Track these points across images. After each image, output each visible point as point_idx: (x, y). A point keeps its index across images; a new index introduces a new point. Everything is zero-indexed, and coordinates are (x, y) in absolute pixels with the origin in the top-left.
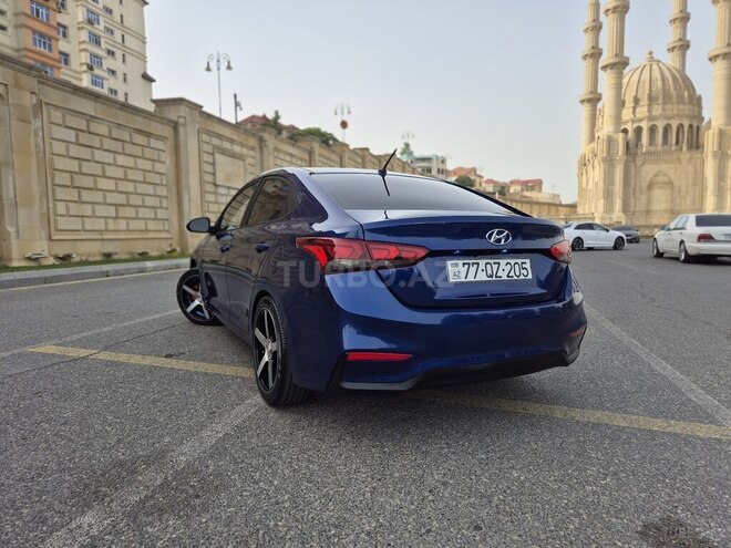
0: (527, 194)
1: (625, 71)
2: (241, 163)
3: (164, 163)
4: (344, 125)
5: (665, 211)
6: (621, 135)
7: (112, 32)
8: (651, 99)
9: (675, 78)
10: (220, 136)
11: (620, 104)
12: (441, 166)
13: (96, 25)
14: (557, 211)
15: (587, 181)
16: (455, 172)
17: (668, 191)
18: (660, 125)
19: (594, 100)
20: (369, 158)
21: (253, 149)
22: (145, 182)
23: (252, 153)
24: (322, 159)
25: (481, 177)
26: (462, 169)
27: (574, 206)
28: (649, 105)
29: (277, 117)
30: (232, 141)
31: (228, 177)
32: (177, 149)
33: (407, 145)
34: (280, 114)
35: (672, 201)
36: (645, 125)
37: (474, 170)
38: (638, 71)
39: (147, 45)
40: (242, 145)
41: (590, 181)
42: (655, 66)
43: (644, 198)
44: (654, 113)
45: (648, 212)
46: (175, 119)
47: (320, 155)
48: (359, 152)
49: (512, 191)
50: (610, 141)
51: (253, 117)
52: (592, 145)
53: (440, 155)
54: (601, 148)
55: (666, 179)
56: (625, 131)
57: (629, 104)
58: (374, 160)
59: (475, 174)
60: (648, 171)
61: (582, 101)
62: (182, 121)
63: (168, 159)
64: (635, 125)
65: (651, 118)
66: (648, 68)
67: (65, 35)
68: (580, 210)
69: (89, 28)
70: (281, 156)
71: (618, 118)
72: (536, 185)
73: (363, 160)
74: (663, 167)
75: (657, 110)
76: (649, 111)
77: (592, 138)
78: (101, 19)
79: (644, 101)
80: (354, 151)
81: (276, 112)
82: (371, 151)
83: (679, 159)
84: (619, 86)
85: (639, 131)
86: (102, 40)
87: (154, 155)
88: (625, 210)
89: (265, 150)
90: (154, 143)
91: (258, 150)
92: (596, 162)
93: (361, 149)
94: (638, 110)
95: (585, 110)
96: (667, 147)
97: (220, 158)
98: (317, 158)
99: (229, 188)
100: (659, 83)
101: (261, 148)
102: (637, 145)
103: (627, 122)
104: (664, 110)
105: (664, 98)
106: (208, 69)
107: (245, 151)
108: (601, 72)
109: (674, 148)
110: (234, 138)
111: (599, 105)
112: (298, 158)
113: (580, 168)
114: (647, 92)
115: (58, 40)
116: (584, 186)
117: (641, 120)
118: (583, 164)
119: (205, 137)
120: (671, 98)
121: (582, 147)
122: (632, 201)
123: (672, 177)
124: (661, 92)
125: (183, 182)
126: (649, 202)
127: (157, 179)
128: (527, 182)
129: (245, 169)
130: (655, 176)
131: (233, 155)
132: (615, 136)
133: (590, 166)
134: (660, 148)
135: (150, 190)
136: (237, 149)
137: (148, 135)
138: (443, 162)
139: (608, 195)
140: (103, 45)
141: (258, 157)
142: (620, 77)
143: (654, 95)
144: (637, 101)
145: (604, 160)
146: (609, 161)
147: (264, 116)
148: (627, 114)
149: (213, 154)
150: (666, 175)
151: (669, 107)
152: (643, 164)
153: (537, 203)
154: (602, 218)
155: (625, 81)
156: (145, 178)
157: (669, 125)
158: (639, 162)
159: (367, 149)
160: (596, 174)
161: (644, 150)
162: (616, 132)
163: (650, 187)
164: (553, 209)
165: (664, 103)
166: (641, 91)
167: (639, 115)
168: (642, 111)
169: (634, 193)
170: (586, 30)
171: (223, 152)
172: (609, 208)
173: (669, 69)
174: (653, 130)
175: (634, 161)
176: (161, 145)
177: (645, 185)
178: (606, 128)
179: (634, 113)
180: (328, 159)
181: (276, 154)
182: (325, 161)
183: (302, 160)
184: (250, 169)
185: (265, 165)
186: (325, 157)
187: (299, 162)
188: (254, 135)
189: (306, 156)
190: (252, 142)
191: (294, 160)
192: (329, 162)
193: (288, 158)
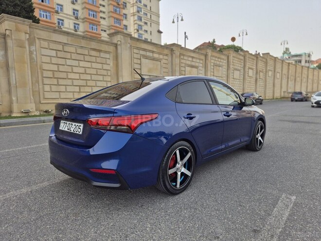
2: (159, 63)
3: (109, 64)
10: (144, 50)
12: (308, 59)
16: (317, 61)
20: (248, 56)
21: (167, 55)
22: (97, 74)
23: (166, 57)
24: (214, 58)
30: (153, 52)
31: (150, 70)
32: (116, 58)
40: (160, 54)
46: (116, 42)
47: (212, 56)
58: (253, 57)
62: (119, 43)
63: (111, 63)
70: (185, 58)
73: (244, 57)
87: (104, 61)
89: (174, 55)
90: (102, 55)
91: (170, 55)
97: (143, 60)
99: (150, 76)
101: (172, 55)
107: (161, 57)
110: (155, 50)
112: (197, 58)
119: (135, 51)
125: (120, 73)
127: (105, 73)
129: (161, 66)
131: (154, 59)
135: (101, 78)
136: (156, 56)
137: (100, 51)
138: (309, 56)
141: (170, 59)
149: (140, 59)
156: (97, 72)
171: (146, 57)
176: (107, 56)
180: (219, 58)
181: (182, 57)
182: (217, 59)
183: (200, 59)
184: (164, 66)
185: (174, 63)
186: (216, 57)
187: (198, 61)
188: (167, 48)
189: (203, 57)
190: (166, 51)
191: (194, 60)
192: (219, 60)
193: (190, 59)
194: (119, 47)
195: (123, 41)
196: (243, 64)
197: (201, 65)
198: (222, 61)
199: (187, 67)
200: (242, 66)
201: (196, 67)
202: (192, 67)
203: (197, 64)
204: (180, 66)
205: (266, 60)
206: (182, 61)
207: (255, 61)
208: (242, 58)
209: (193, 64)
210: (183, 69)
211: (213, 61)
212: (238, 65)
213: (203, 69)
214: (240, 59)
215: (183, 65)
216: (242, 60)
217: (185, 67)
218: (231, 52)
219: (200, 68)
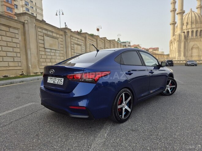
0: (154, 52)
1: (184, 15)
2: (57, 40)
3: (18, 39)
4: (98, 30)
5: (197, 56)
6: (183, 34)
7: (33, 8)
8: (192, 23)
9: (199, 16)
10: (46, 30)
11: (182, 24)
12: (129, 44)
13: (28, 6)
14: (164, 56)
15: (173, 47)
16: (133, 46)
17: (198, 50)
18: (195, 30)
19: (174, 24)
20: (106, 40)
21: (62, 35)
22: (7, 46)
23: (61, 37)
24: (90, 40)
25: (141, 47)
26: (135, 45)
27: (168, 55)
28: (191, 25)
30: (52, 32)
31: (51, 45)
32: (24, 34)
35: (199, 53)
36: (190, 30)
37: (139, 45)
38: (188, 15)
39: (43, 11)
40: (57, 34)
41: (173, 48)
42: (193, 13)
43: (190, 52)
44: (193, 27)
45: (191, 56)
46: (24, 21)
47: (89, 39)
48: (103, 39)
49: (150, 51)
50: (180, 35)
52: (174, 37)
53: (128, 41)
54: (177, 37)
55: (197, 46)
56: (184, 32)
57: (185, 24)
58: (108, 41)
59: (139, 46)
60: (191, 44)
61: (171, 24)
62: (26, 22)
63: (20, 37)
64: (187, 31)
65: (192, 28)
66: (191, 13)
67: (17, 8)
68: (170, 56)
69: (26, 6)
70: (74, 38)
71: (182, 29)
72: (157, 49)
73: (104, 41)
74: (196, 43)
75: (194, 26)
76: (191, 26)
77: (174, 35)
78: (29, 4)
79: (190, 23)
80: (101, 38)
83: (201, 40)
84: (182, 19)
85: (188, 32)
86: (30, 10)
87: (13, 35)
88: (184, 56)
89: (67, 36)
90: (11, 30)
91: (64, 36)
92: (175, 42)
93: (104, 38)
94: (188, 26)
95: (171, 27)
96: (197, 37)
97: (46, 38)
98: (88, 40)
99: (51, 49)
100: (194, 18)
101: (65, 35)
102: (188, 36)
103: (184, 30)
104: (196, 26)
105: (196, 22)
106: (57, 15)
107: (58, 36)
108: (176, 15)
109: (199, 37)
110: (53, 31)
111: (176, 25)
112: (80, 39)
113: (170, 44)
114: (190, 21)
115: (14, 9)
116: (172, 49)
117: (189, 29)
118: (171, 43)
119: (39, 30)
120: (198, 22)
121: (171, 38)
122: (187, 53)
123: (199, 45)
124: (195, 20)
125: (28, 46)
126: (192, 53)
127: (15, 45)
128: (154, 48)
129: (58, 43)
130: (194, 45)
131: (53, 37)
132: (181, 34)
133: (173, 43)
134: (195, 37)
135: (11, 49)
136: (54, 35)
137: (9, 27)
138: (129, 43)
139: (179, 51)
140: (30, 11)
141: (64, 38)
142: (182, 16)
143: (193, 21)
144: (187, 23)
145: (178, 41)
146: (179, 41)
148: (184, 27)
149: (43, 36)
150: (197, 45)
151: (197, 25)
152: (190, 42)
153: (158, 54)
154: (177, 58)
155: (184, 18)
156: (7, 44)
157: (197, 30)
158: (188, 42)
159: (106, 38)
160: (175, 45)
161: (190, 38)
162: (181, 33)
163: (192, 49)
164: (162, 56)
165: (196, 24)
166: (188, 20)
167: (188, 28)
168: (189, 26)
169: (187, 51)
170: (171, 4)
171: (48, 36)
172: (180, 55)
173: (197, 14)
174: (192, 32)
175: (187, 41)
176: (16, 31)
177: (190, 48)
178: (178, 31)
179: (187, 27)
180: (92, 40)
181: (72, 38)
182: (91, 41)
183: (82, 40)
184: (61, 43)
185: (67, 42)
186: (91, 40)
187: (81, 41)
188: (62, 30)
189: (84, 39)
190: (61, 33)
191: (79, 40)
192: (92, 42)
193: (77, 39)
194: (26, 25)
195: (29, 21)
196: (104, 45)
197: (83, 44)
198: (94, 42)
199: (75, 45)
200: (104, 46)
201: (80, 45)
202: (78, 44)
203: (81, 43)
204: (71, 44)
205: (114, 43)
206: (72, 40)
207: (109, 44)
208: (103, 41)
209: (78, 43)
210: (73, 46)
211: (89, 42)
212: (102, 45)
213: (84, 47)
214: (102, 42)
215: (72, 43)
216: (103, 42)
217: (74, 45)
218: (98, 37)
219: (83, 46)
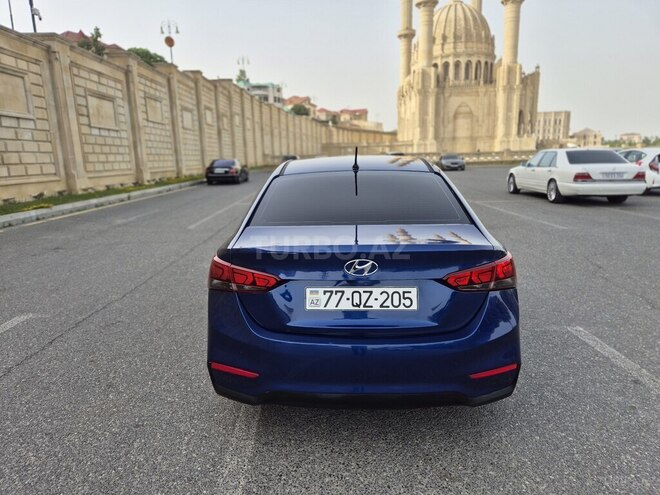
0: (356, 122)
1: (436, 9)
2: (19, 81)
4: (170, 42)
5: (467, 138)
6: (433, 69)
8: (456, 38)
9: (475, 19)
11: (431, 40)
12: (277, 95)
14: (382, 139)
15: (405, 111)
16: (290, 101)
17: (469, 121)
18: (463, 61)
19: (409, 35)
20: (201, 82)
21: (37, 62)
23: (34, 68)
24: (143, 81)
25: (314, 106)
26: (296, 98)
27: (394, 134)
28: (455, 43)
29: (98, 34)
33: (243, 73)
34: (101, 32)
35: (472, 129)
36: (451, 61)
37: (308, 99)
38: (446, 10)
41: (408, 111)
42: (459, 6)
43: (450, 126)
44: (458, 50)
45: (454, 139)
47: (140, 76)
48: (190, 74)
49: (342, 119)
50: (424, 74)
51: (68, 33)
52: (408, 78)
53: (275, 83)
54: (416, 80)
55: (468, 109)
56: (436, 66)
57: (439, 41)
58: (209, 85)
59: (310, 104)
60: (454, 102)
61: (400, 36)
64: (444, 60)
65: (456, 55)
66: (453, 8)
68: (400, 137)
70: (83, 74)
71: (430, 53)
72: (362, 114)
73: (196, 84)
74: (465, 99)
75: (461, 48)
76: (455, 48)
77: (408, 72)
79: (451, 39)
80: (185, 74)
81: (97, 30)
82: (204, 75)
83: (477, 92)
84: (430, 23)
85: (446, 65)
88: (436, 137)
89: (56, 65)
91: (45, 63)
92: (413, 94)
93: (193, 72)
94: (446, 47)
95: (401, 44)
96: (468, 81)
98: (137, 79)
100: (463, 22)
101: (50, 62)
102: (445, 79)
103: (436, 58)
104: (466, 48)
105: (466, 36)
107: (23, 65)
108: (415, 8)
109: (473, 82)
110: (2, 45)
111: (414, 41)
112: (109, 77)
113: (399, 99)
114: (453, 30)
116: (403, 116)
117: (448, 56)
118: (402, 95)
120: (471, 36)
121: (401, 80)
122: (442, 128)
123: (473, 108)
124: (463, 31)
126: (454, 131)
128: (355, 111)
129: (26, 91)
130: (460, 106)
131: (3, 69)
132: (428, 70)
133: (407, 98)
134: (462, 82)
138: (279, 90)
139: (423, 123)
141: (46, 73)
142: (431, 15)
143: (458, 34)
144: (444, 38)
145: (420, 92)
146: (423, 93)
147: (81, 33)
148: (437, 50)
150: (467, 106)
151: (470, 45)
152: (450, 96)
153: (365, 131)
154: (419, 145)
155: (435, 19)
157: (470, 61)
158: (447, 95)
159: (199, 72)
160: (413, 104)
161: (451, 83)
162: (429, 66)
163: (455, 117)
164: (378, 136)
165: (467, 41)
166: (448, 28)
167: (447, 52)
168: (449, 48)
169: (443, 122)
172: (424, 136)
173: (471, 11)
174: (457, 65)
175: (443, 93)
177: (451, 115)
178: (420, 62)
179: (443, 50)
180: (152, 81)
181: (75, 71)
182: (148, 83)
183: (116, 80)
184: (36, 90)
185: (59, 85)
186: (146, 78)
187: (112, 84)
188: (35, 43)
189: (121, 76)
190: (34, 52)
191: (104, 81)
192: (154, 86)
193: (95, 78)
196: (194, 97)
197: (119, 94)
198: (159, 88)
199: (89, 98)
200: (194, 102)
201: (111, 99)
202: (102, 97)
203: (111, 92)
204: (76, 95)
205: (229, 92)
206: (78, 81)
207: (213, 94)
208: (192, 85)
209: (103, 90)
210: (81, 101)
211: (142, 87)
212: (187, 99)
213: (126, 105)
214: (187, 86)
215: (81, 91)
216: (191, 88)
217: (85, 97)
218: (173, 70)
219: (119, 102)
